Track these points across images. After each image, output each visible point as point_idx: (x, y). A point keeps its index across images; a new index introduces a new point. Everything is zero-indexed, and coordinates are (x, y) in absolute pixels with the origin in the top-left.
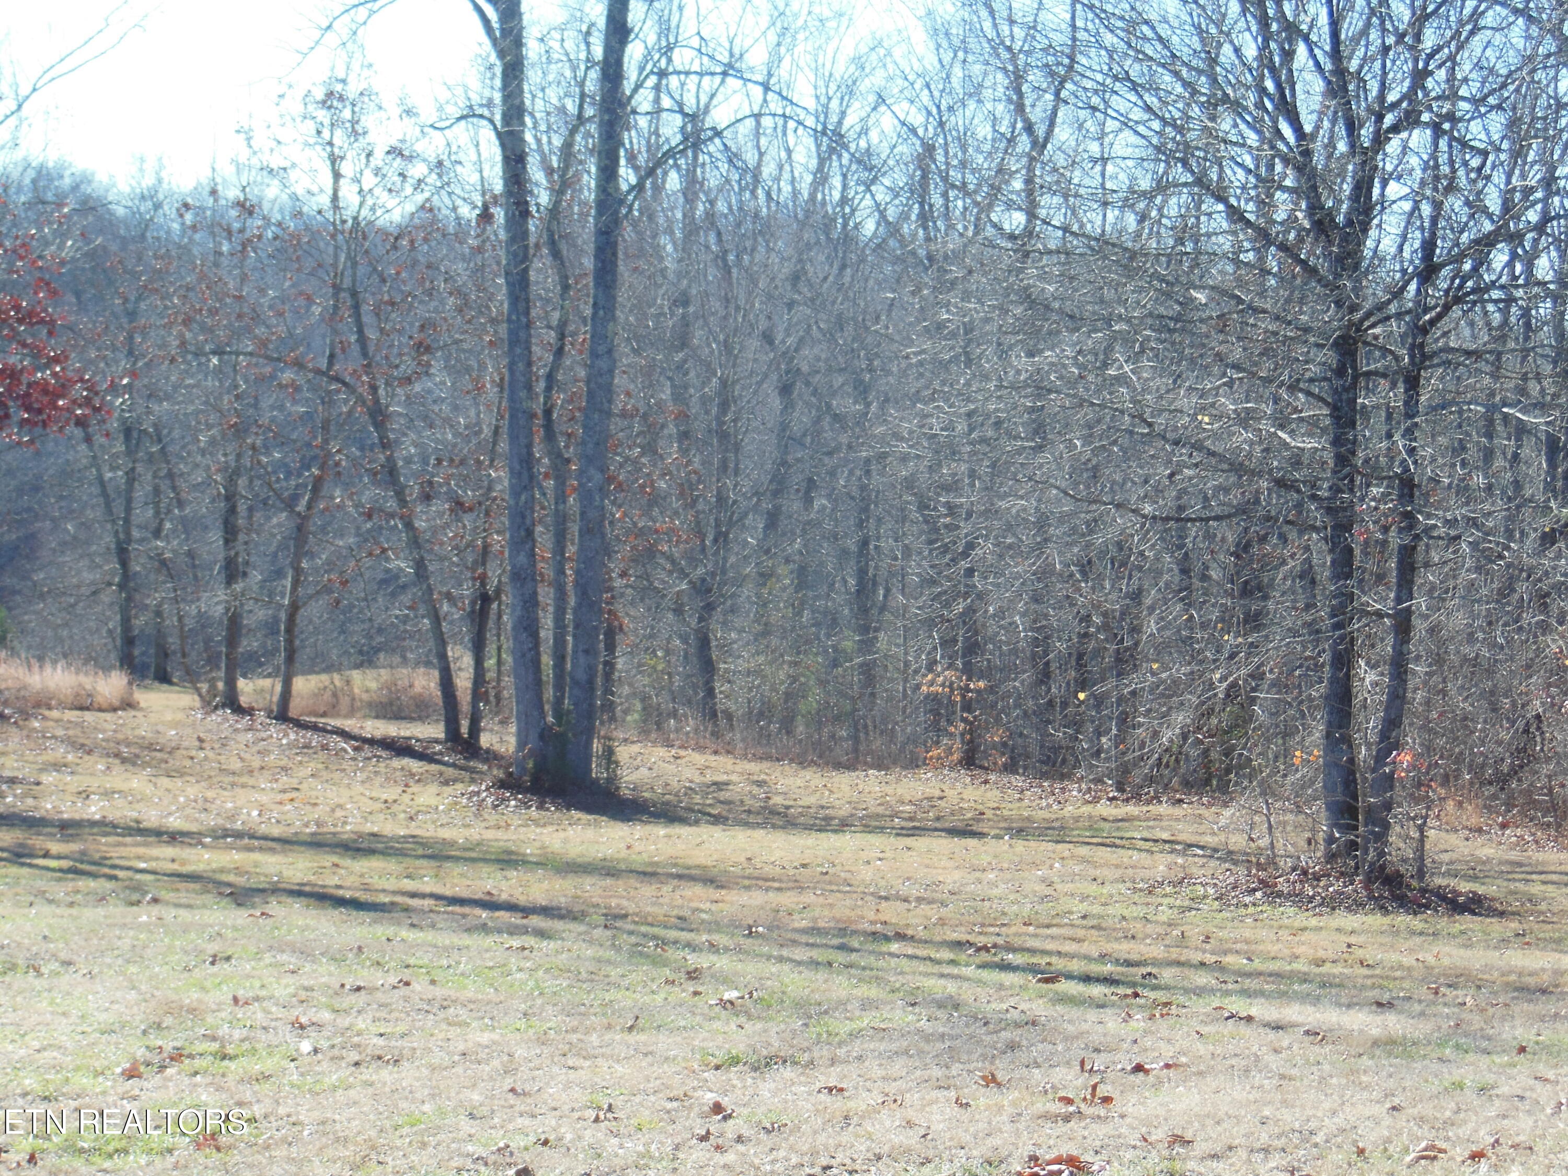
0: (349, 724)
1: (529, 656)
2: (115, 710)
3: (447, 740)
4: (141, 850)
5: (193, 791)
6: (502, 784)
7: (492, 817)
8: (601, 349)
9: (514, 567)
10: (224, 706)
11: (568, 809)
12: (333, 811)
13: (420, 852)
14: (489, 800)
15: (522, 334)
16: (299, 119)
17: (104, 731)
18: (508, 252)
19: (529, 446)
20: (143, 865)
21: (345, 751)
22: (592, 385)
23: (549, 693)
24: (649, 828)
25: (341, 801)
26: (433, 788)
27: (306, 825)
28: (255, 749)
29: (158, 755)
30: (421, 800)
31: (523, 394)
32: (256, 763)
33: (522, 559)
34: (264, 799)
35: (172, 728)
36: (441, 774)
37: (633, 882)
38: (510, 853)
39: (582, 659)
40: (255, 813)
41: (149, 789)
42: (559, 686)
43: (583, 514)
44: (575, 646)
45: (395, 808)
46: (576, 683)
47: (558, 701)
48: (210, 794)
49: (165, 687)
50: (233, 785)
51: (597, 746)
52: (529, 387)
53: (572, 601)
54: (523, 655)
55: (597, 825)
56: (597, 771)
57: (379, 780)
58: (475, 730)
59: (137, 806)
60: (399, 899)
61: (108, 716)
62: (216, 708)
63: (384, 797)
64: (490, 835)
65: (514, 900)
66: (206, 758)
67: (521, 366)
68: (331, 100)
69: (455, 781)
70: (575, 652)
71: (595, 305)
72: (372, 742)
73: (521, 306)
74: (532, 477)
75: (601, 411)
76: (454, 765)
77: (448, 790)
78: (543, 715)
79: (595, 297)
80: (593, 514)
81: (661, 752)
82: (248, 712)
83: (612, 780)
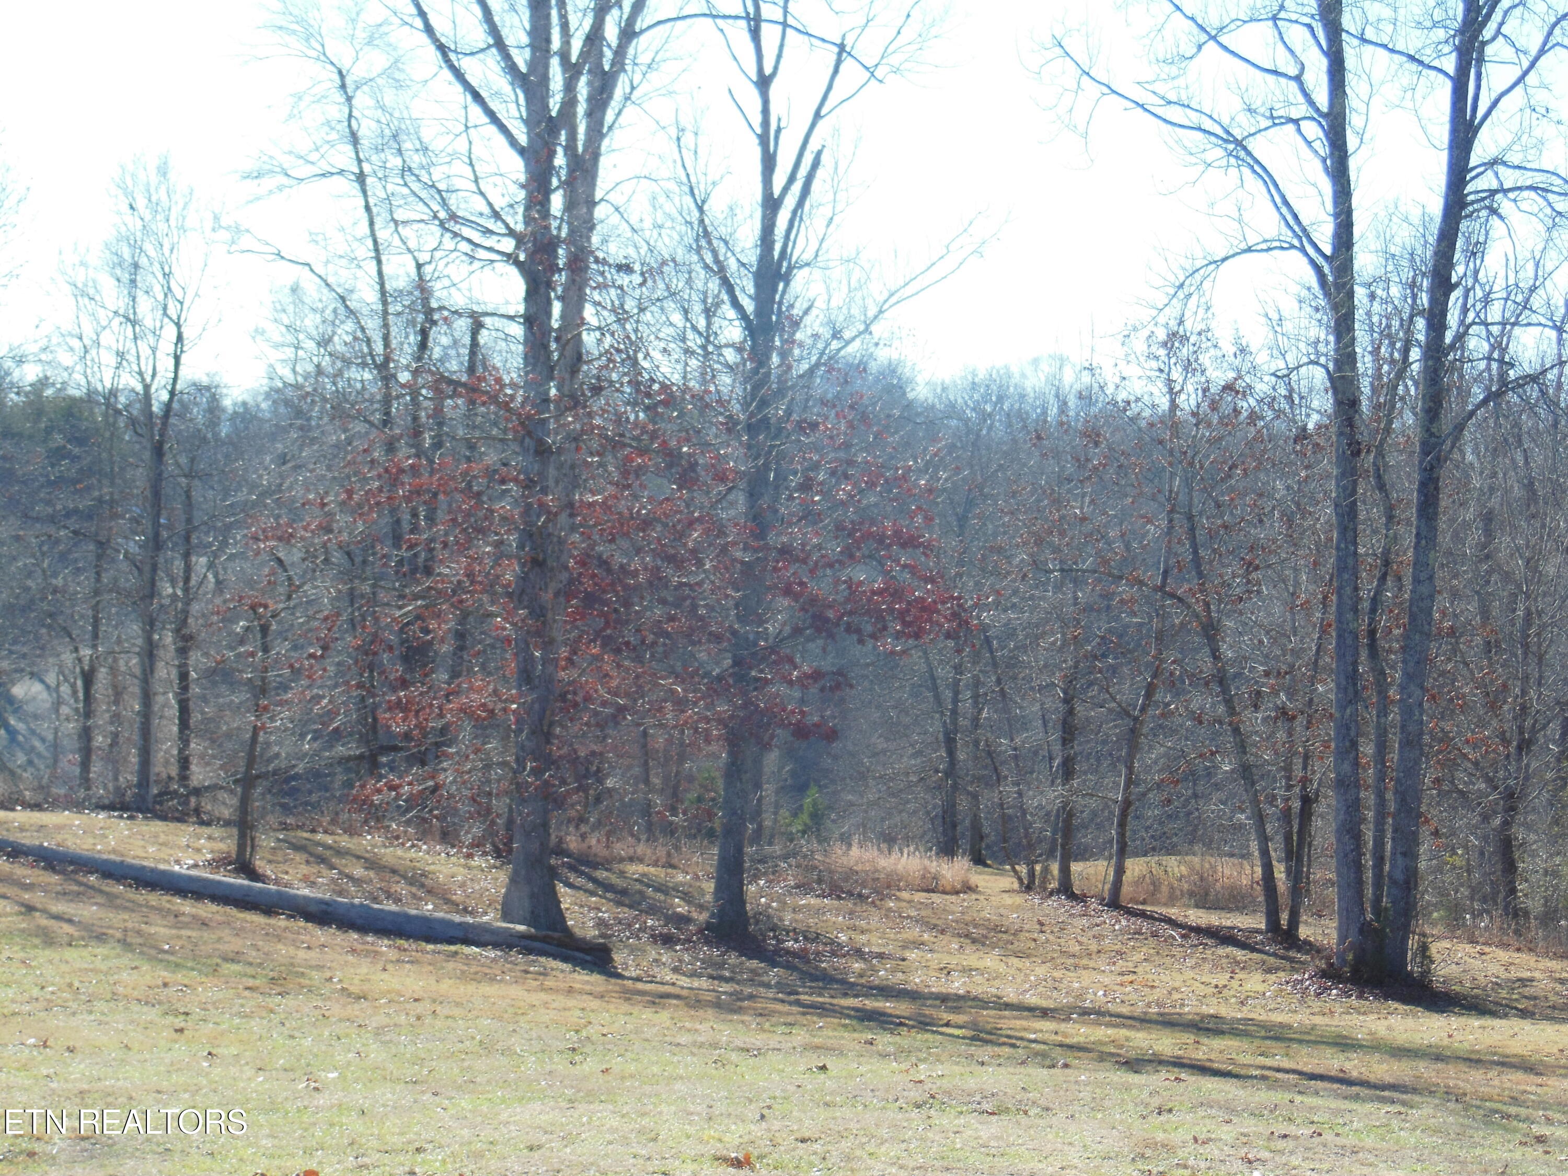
0: (1173, 912)
1: (1351, 856)
2: (957, 893)
3: (1267, 931)
4: (1024, 1023)
5: (1041, 971)
6: (1324, 974)
7: (1316, 1005)
8: (1423, 576)
9: (1338, 774)
10: (1058, 891)
11: (1386, 999)
12: (1170, 993)
13: (1263, 1033)
14: (1312, 989)
15: (1350, 561)
16: (1142, 359)
17: (953, 913)
18: (1338, 485)
19: (1355, 664)
20: (1033, 1036)
21: (1174, 938)
22: (1415, 609)
23: (1369, 892)
24: (1463, 1020)
25: (1177, 985)
26: (1258, 976)
27: (1149, 1005)
28: (1090, 934)
29: (1005, 936)
30: (1248, 987)
31: (1349, 616)
32: (1094, 947)
33: (1347, 767)
34: (1107, 981)
35: (1013, 912)
36: (1264, 962)
37: (1463, 1067)
38: (1346, 1037)
39: (1400, 860)
40: (1101, 993)
41: (1002, 968)
42: (1378, 885)
43: (1403, 727)
44: (1394, 848)
45: (1225, 991)
46: (1393, 882)
47: (1377, 900)
48: (1057, 974)
49: (980, 868)
50: (1076, 967)
51: (1413, 942)
52: (1356, 611)
53: (1392, 807)
54: (1346, 855)
55: (1415, 1015)
56: (1412, 967)
57: (1207, 966)
58: (1294, 922)
59: (996, 983)
60: (1267, 1073)
61: (953, 898)
62: (1051, 894)
63: (1214, 982)
64: (1318, 1020)
65: (1364, 1078)
66: (1047, 940)
67: (1348, 590)
68: (1174, 339)
69: (1277, 969)
70: (1394, 854)
71: (1418, 535)
72: (1198, 930)
73: (1350, 534)
74: (1356, 693)
75: (1421, 633)
76: (1275, 955)
77: (1272, 978)
78: (1362, 911)
79: (1418, 527)
80: (1412, 728)
81: (1468, 947)
82: (1080, 898)
83: (1426, 973)
